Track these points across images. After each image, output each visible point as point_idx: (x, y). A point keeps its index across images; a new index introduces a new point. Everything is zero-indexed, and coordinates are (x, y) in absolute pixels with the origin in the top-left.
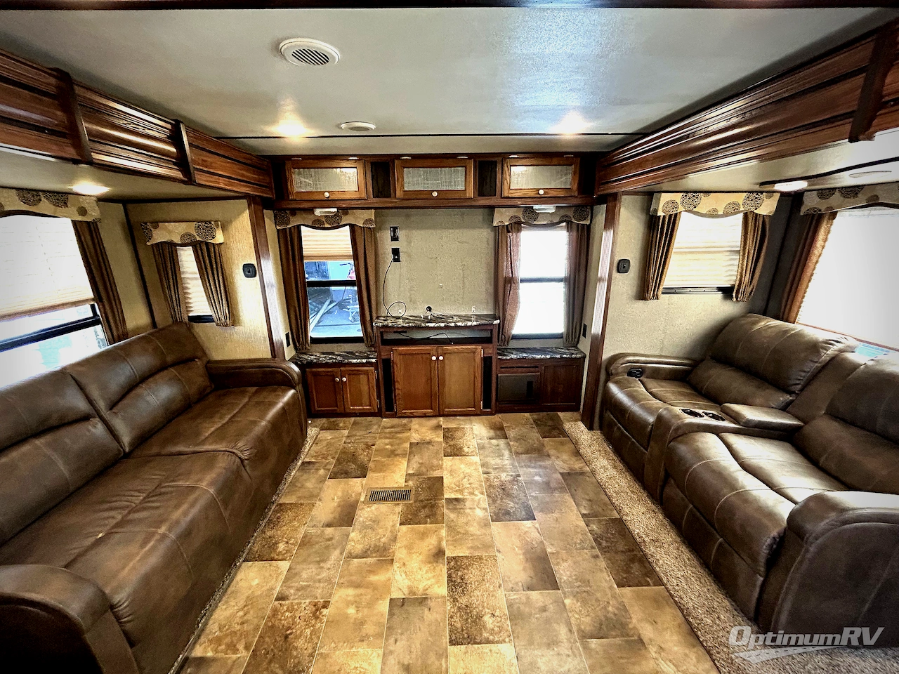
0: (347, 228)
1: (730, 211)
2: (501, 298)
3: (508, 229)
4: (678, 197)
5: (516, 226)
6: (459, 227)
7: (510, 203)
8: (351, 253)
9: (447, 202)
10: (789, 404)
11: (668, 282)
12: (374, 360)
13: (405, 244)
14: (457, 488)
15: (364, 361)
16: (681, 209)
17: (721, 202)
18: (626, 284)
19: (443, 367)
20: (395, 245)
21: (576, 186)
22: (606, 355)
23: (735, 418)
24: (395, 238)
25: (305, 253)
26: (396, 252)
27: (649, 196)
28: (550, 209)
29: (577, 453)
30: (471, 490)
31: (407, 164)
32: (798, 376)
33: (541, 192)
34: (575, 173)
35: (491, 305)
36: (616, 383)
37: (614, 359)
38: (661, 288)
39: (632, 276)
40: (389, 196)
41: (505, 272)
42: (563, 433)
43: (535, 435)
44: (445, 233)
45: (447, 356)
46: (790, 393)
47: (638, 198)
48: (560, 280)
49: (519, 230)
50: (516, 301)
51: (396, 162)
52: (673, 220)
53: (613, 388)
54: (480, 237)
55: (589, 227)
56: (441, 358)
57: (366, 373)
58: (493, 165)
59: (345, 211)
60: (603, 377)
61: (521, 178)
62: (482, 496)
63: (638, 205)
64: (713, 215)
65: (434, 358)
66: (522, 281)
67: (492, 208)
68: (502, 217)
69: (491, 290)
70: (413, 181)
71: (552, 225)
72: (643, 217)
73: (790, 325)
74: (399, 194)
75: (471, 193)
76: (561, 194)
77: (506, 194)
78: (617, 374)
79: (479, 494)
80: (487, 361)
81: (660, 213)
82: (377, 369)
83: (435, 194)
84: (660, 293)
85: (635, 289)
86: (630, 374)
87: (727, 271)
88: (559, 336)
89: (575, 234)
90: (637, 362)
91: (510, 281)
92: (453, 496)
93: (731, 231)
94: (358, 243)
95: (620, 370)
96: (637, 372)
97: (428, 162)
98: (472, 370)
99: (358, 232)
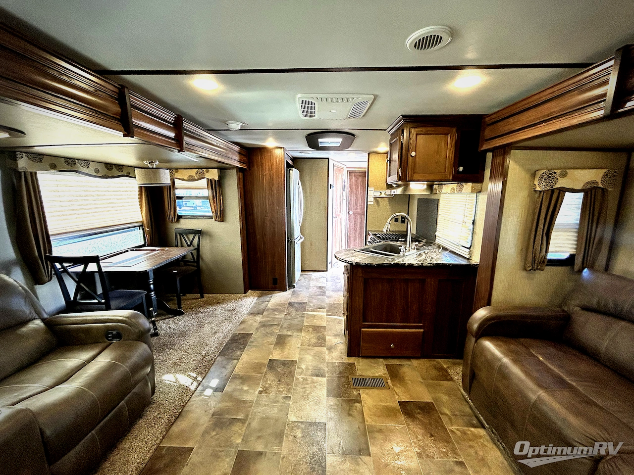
14: (316, 384)
30: (305, 382)
62: (298, 377)
79: (300, 379)
92: (320, 379)
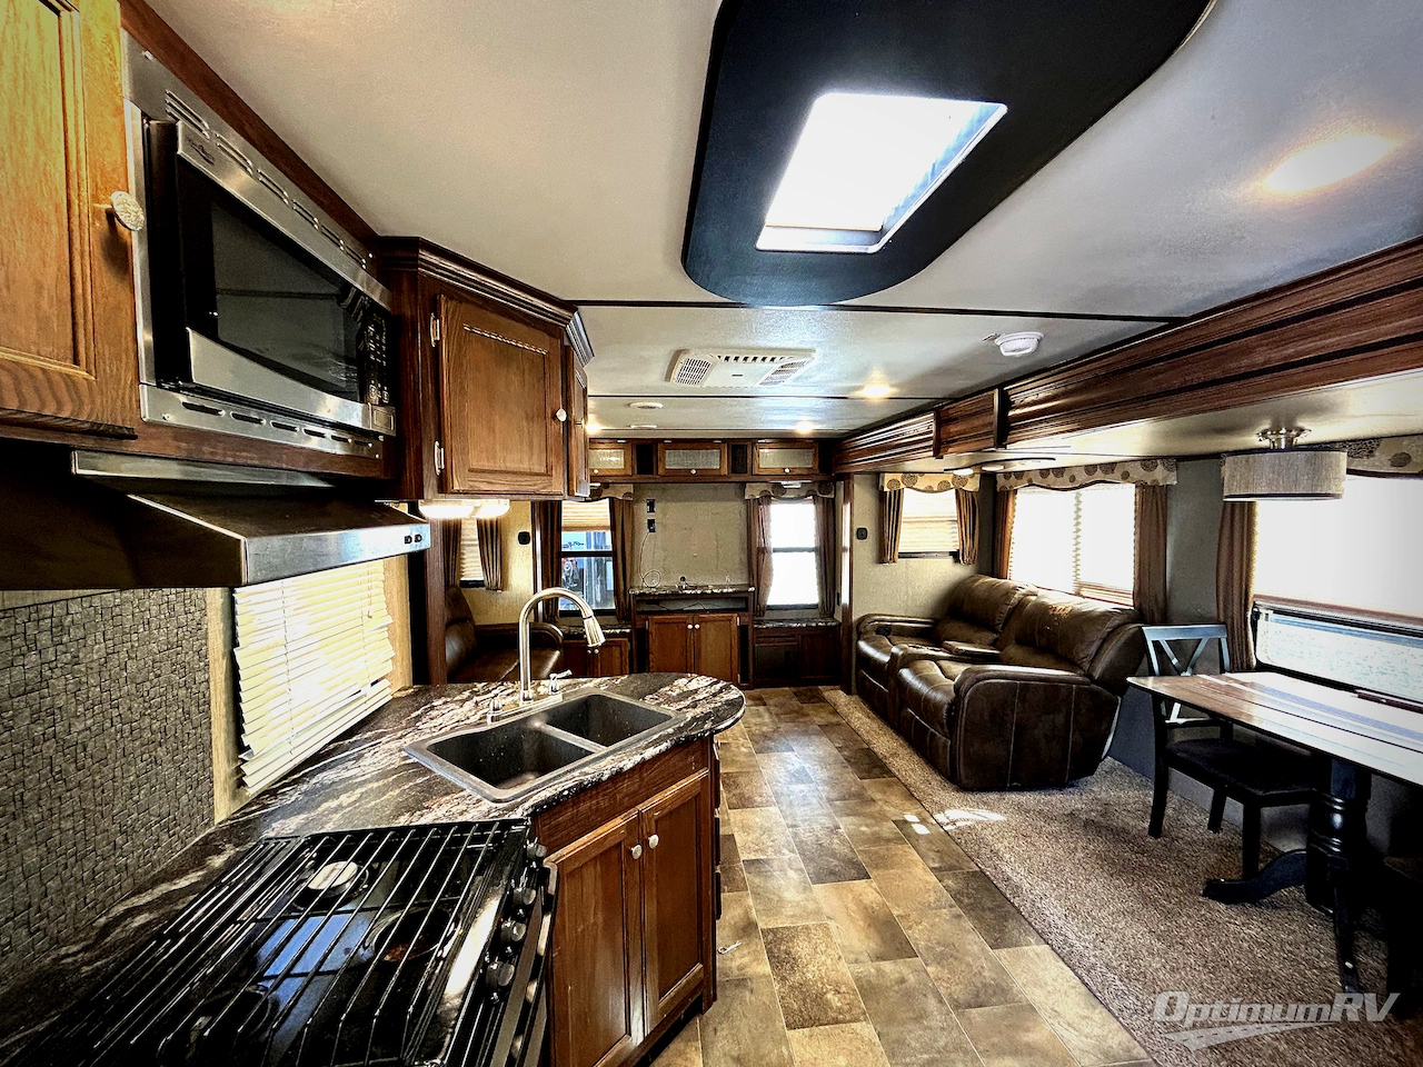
0: (607, 500)
1: (944, 487)
2: (755, 568)
3: (759, 502)
4: (899, 477)
5: (766, 499)
6: (713, 499)
7: (760, 479)
8: (609, 524)
9: (705, 478)
10: (996, 640)
11: (901, 548)
12: (628, 631)
13: (660, 516)
15: (618, 631)
16: (902, 486)
17: (934, 481)
18: (866, 549)
19: (699, 636)
20: (651, 516)
21: (817, 467)
22: (855, 618)
23: (949, 650)
24: (652, 510)
25: (563, 524)
26: (651, 522)
27: (877, 476)
28: (797, 484)
29: (835, 713)
31: (668, 447)
32: (1000, 618)
33: (787, 471)
34: (815, 455)
35: (745, 576)
36: (865, 640)
37: (863, 619)
38: (897, 554)
39: (871, 542)
40: (652, 473)
41: (758, 542)
42: (823, 700)
43: (795, 702)
44: (702, 505)
45: (703, 624)
46: (996, 632)
47: (869, 476)
48: (810, 550)
49: (769, 503)
50: (770, 570)
51: (660, 445)
52: (898, 494)
53: (863, 645)
54: (733, 510)
55: (833, 500)
56: (697, 626)
57: (619, 645)
58: (744, 448)
59: (606, 485)
60: (855, 636)
61: (768, 459)
63: (869, 482)
64: (929, 490)
65: (690, 627)
66: (774, 551)
67: (743, 485)
68: (753, 491)
69: (744, 558)
70: (673, 461)
71: (799, 498)
72: (874, 491)
73: (1003, 581)
74: (661, 471)
75: (725, 471)
76: (805, 472)
77: (757, 472)
78: (866, 632)
80: (743, 629)
81: (886, 489)
82: (630, 641)
83: (694, 472)
84: (896, 557)
85: (874, 554)
86: (878, 632)
87: (950, 538)
88: (814, 607)
89: (821, 506)
90: (883, 621)
91: (763, 551)
93: (947, 503)
94: (617, 516)
95: (868, 628)
96: (886, 631)
97: (688, 446)
98: (728, 641)
99: (617, 504)
